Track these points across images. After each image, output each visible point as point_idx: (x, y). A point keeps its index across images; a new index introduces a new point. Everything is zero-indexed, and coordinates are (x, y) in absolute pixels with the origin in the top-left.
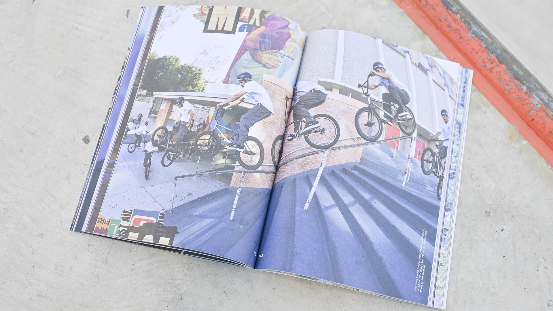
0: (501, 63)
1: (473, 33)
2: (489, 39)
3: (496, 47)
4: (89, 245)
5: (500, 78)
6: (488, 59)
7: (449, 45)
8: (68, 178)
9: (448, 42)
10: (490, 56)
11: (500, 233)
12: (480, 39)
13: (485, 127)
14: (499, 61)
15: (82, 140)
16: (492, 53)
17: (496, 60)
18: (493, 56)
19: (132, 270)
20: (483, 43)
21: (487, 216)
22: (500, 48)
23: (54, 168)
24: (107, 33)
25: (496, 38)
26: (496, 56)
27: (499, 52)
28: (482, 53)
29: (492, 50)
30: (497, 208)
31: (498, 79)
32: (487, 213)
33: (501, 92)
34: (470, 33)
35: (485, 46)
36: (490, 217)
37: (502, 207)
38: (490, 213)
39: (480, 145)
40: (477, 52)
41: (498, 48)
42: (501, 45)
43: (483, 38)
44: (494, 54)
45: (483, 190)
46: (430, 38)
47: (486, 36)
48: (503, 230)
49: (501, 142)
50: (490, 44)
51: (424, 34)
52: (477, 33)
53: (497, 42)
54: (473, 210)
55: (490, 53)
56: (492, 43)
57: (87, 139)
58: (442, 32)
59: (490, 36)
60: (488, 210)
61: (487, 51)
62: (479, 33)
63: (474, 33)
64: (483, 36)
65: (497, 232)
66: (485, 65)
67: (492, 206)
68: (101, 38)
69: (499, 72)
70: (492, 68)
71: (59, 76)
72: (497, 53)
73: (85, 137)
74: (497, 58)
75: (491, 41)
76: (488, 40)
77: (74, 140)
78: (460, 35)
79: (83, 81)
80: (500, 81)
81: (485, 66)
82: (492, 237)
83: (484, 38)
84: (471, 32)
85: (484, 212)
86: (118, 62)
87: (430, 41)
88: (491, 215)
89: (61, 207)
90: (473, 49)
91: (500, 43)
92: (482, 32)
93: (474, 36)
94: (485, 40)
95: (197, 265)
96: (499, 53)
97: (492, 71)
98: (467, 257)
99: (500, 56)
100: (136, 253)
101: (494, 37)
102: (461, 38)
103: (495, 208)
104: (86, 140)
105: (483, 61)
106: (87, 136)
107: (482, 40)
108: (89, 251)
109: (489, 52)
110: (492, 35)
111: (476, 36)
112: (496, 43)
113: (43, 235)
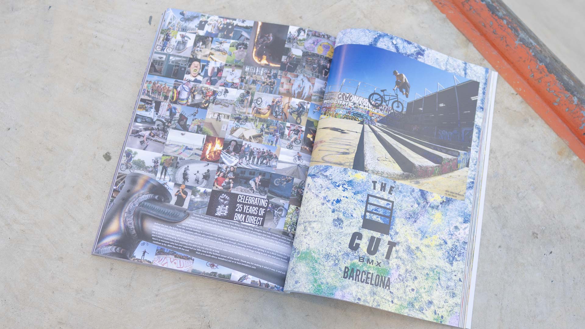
0: (550, 72)
1: (520, 40)
2: (538, 46)
3: (546, 55)
4: (112, 269)
5: (550, 89)
6: (537, 68)
7: (495, 53)
8: (88, 197)
9: (493, 49)
10: (539, 65)
11: (548, 255)
12: (528, 47)
13: (532, 142)
14: (548, 71)
15: (103, 157)
16: (541, 62)
17: (546, 69)
18: (542, 65)
19: (157, 295)
20: (531, 51)
21: (535, 238)
22: (549, 57)
23: (74, 187)
24: (129, 41)
25: (545, 46)
26: (545, 65)
27: (548, 60)
28: (530, 62)
29: (541, 58)
30: (545, 229)
31: (547, 90)
32: (535, 234)
33: (549, 103)
34: (517, 40)
35: (533, 54)
36: (537, 239)
37: (550, 228)
38: (537, 234)
39: (527, 161)
40: (524, 61)
41: (547, 56)
42: (550, 53)
43: (531, 46)
44: (543, 63)
45: (530, 210)
46: (475, 46)
47: (534, 44)
48: (551, 253)
49: (549, 158)
50: (539, 52)
51: (468, 41)
52: (525, 40)
53: (547, 50)
54: (519, 232)
55: (539, 62)
56: (541, 51)
57: (109, 156)
58: (488, 39)
59: (539, 43)
60: (536, 231)
61: (535, 60)
62: (527, 40)
63: (522, 40)
64: (531, 43)
65: (545, 254)
66: (532, 74)
67: (540, 227)
68: (122, 47)
69: (549, 83)
70: (540, 79)
71: (77, 89)
72: (546, 62)
73: (106, 154)
74: (546, 67)
75: (540, 49)
76: (536, 47)
77: (95, 157)
78: (506, 42)
79: (104, 93)
80: (549, 92)
81: (533, 76)
82: (540, 261)
83: (533, 46)
84: (519, 39)
85: (531, 234)
86: (141, 73)
87: (474, 49)
88: (539, 237)
89: (82, 229)
90: (521, 58)
91: (550, 51)
92: (530, 39)
93: (521, 43)
94: (533, 47)
95: (226, 291)
96: (548, 62)
97: (540, 81)
98: (513, 281)
99: (549, 66)
100: (161, 277)
101: (544, 44)
102: (507, 45)
103: (543, 229)
104: (107, 157)
105: (531, 70)
106: (108, 153)
107: (530, 48)
108: (111, 276)
109: (538, 60)
110: (541, 42)
111: (524, 44)
112: (545, 51)
113: (62, 258)
